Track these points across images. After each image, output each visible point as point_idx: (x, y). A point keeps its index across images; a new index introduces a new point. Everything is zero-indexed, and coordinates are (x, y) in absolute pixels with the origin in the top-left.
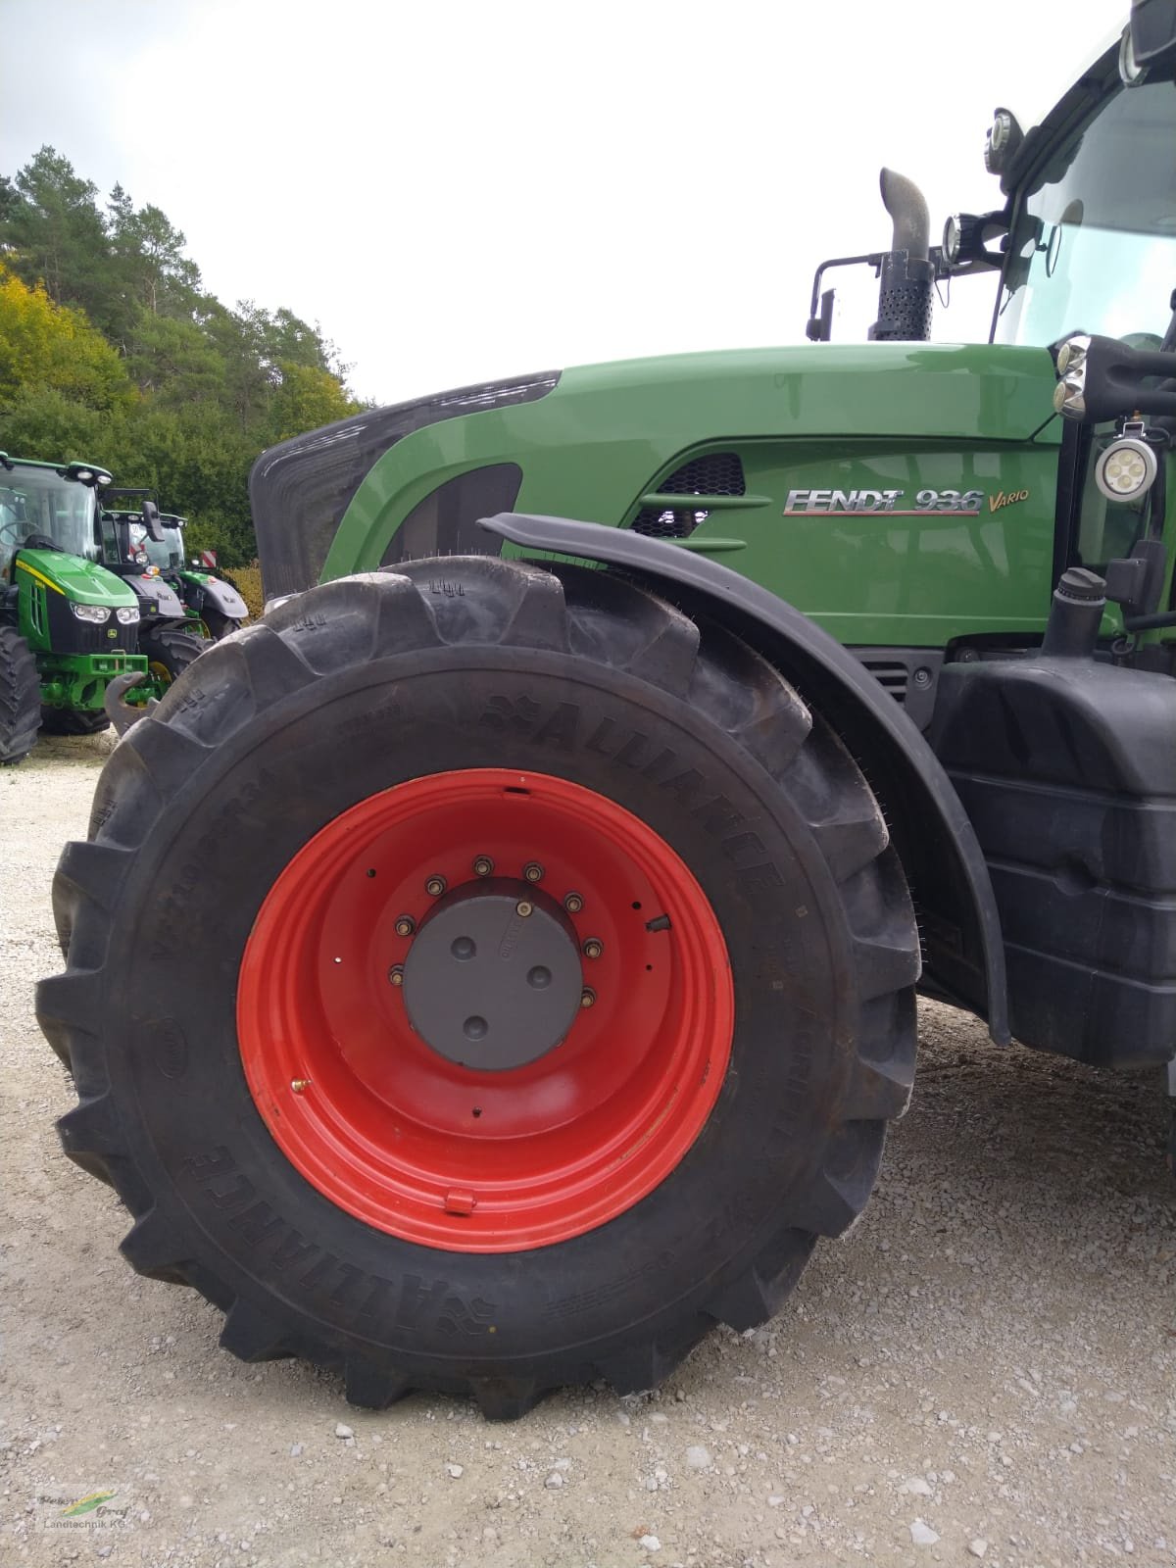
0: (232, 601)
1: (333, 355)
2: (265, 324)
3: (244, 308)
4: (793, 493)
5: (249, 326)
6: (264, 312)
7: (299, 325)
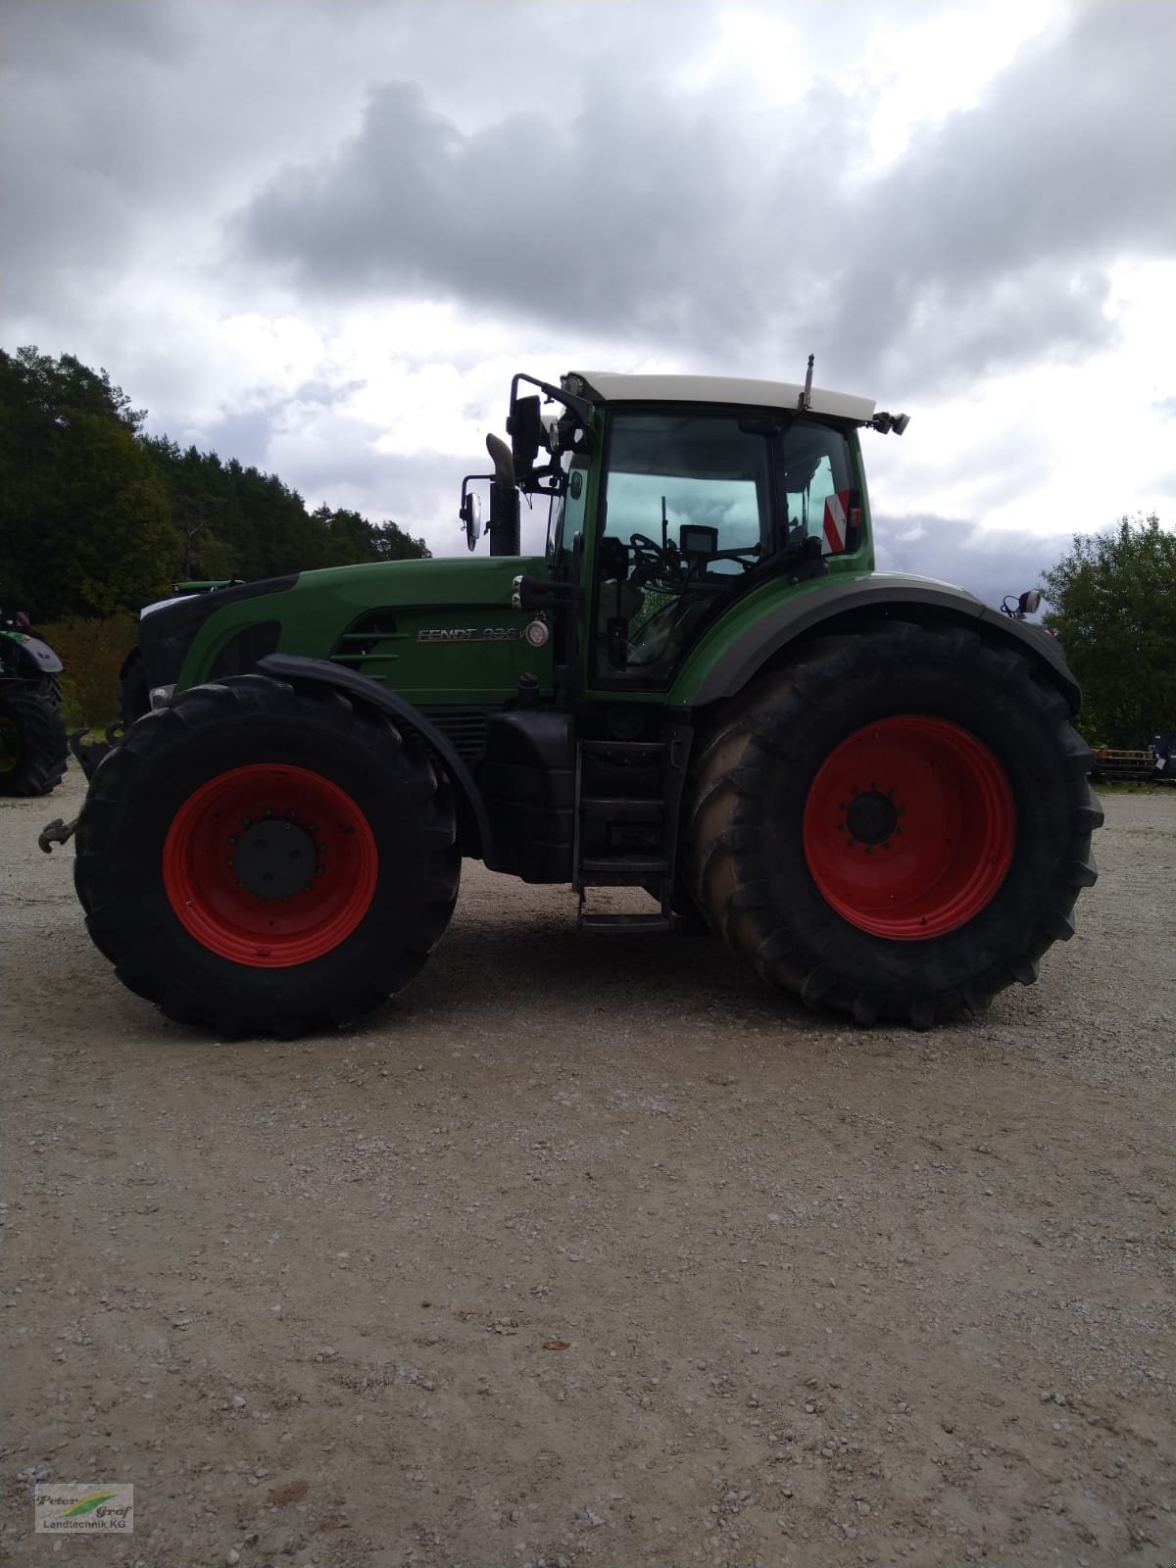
0: (47, 657)
1: (123, 403)
2: (50, 371)
3: (26, 355)
4: (421, 632)
5: (30, 372)
6: (48, 360)
7: (85, 373)
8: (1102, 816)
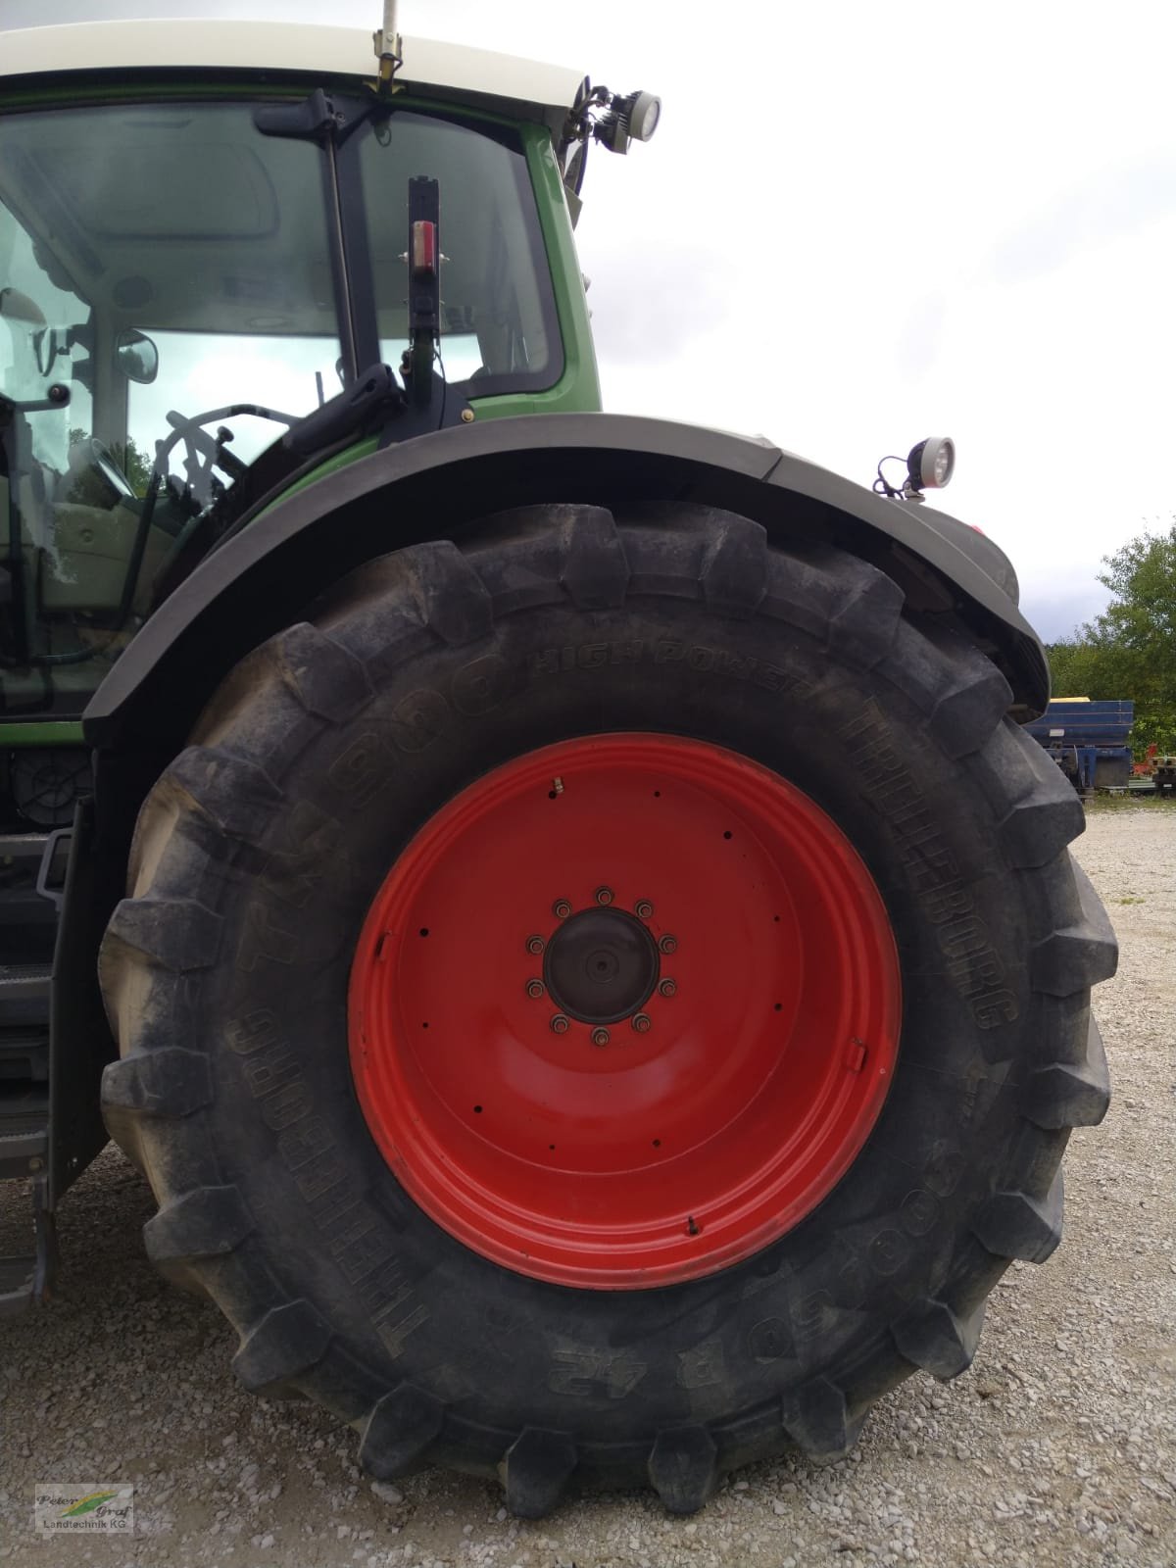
8: (1113, 950)
